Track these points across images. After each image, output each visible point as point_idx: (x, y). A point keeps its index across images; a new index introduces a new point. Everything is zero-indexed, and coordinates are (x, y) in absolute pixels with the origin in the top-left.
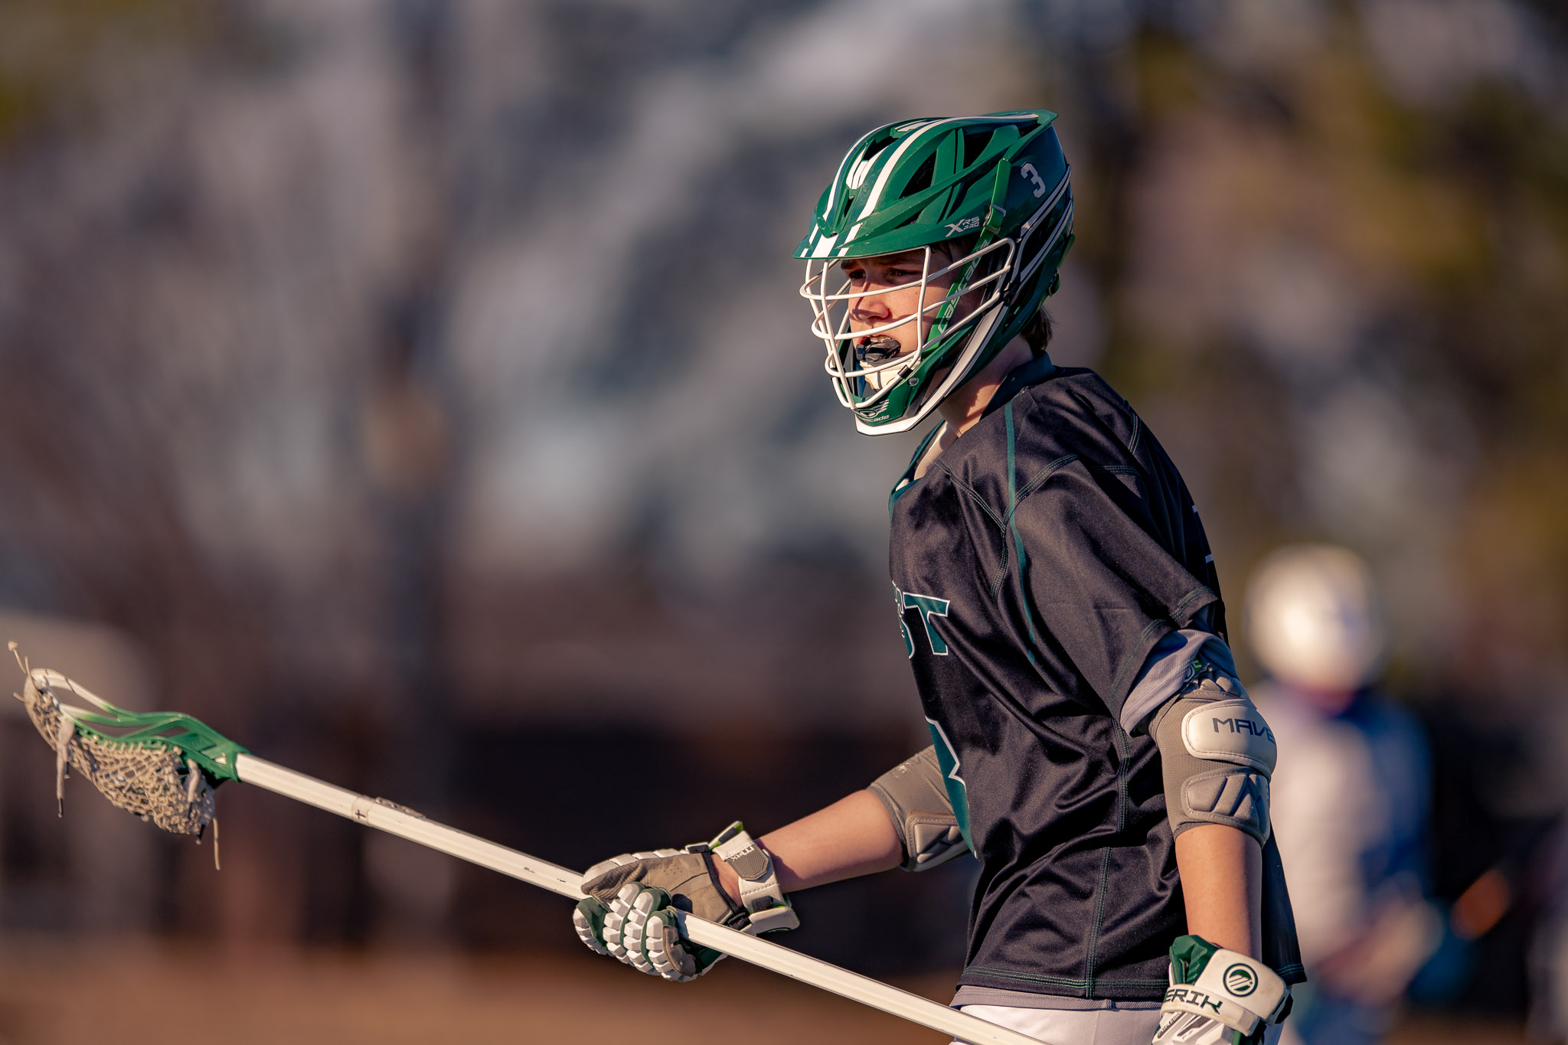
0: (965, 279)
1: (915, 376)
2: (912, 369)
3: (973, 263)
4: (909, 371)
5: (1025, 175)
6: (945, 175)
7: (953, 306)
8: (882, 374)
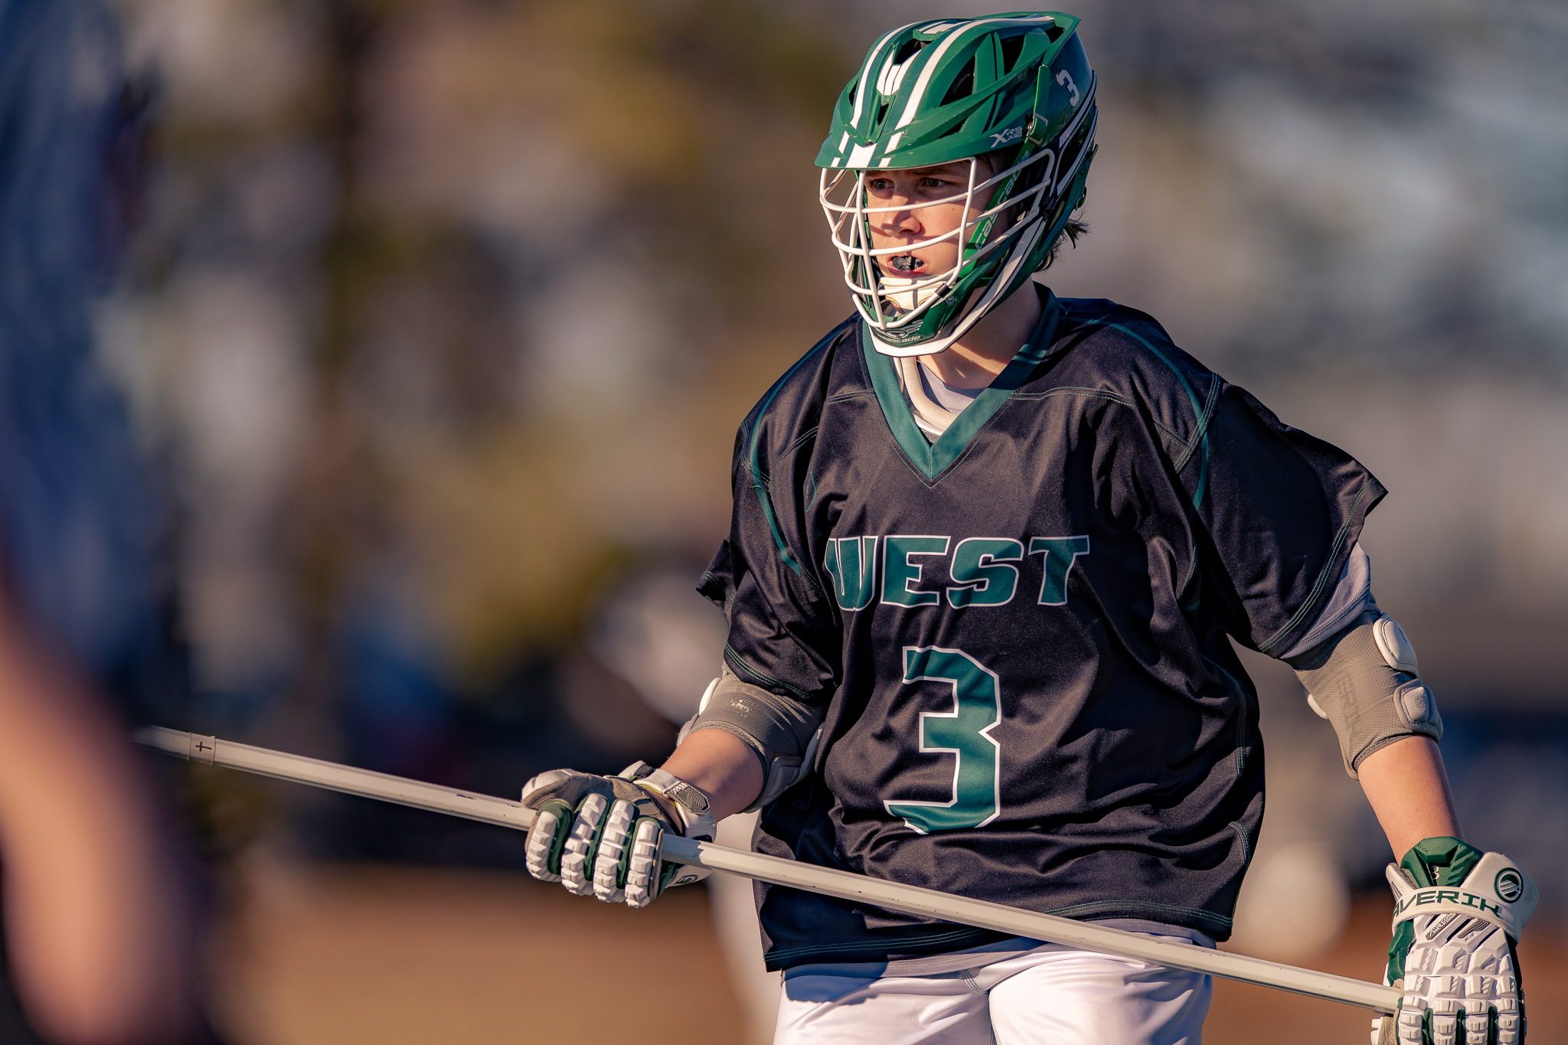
0: (1005, 194)
1: (954, 295)
2: (950, 287)
3: (1014, 175)
4: (947, 290)
5: (1062, 83)
6: (984, 82)
7: (992, 221)
8: (919, 292)
